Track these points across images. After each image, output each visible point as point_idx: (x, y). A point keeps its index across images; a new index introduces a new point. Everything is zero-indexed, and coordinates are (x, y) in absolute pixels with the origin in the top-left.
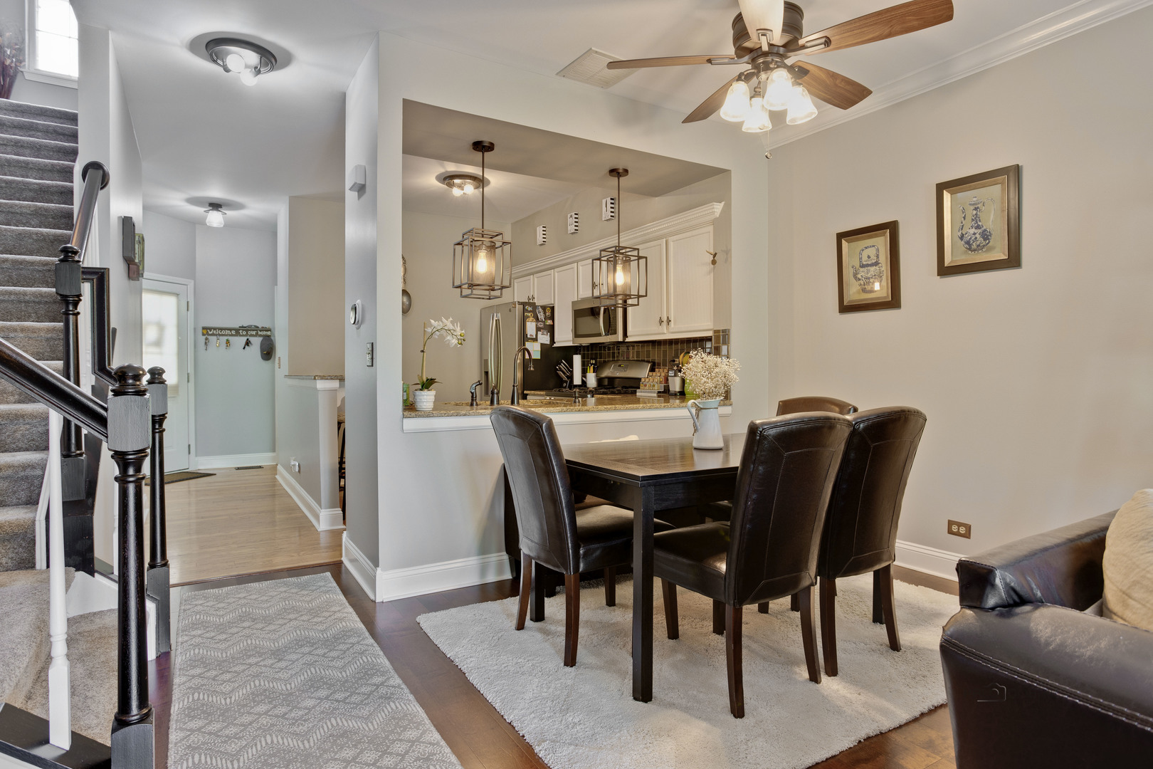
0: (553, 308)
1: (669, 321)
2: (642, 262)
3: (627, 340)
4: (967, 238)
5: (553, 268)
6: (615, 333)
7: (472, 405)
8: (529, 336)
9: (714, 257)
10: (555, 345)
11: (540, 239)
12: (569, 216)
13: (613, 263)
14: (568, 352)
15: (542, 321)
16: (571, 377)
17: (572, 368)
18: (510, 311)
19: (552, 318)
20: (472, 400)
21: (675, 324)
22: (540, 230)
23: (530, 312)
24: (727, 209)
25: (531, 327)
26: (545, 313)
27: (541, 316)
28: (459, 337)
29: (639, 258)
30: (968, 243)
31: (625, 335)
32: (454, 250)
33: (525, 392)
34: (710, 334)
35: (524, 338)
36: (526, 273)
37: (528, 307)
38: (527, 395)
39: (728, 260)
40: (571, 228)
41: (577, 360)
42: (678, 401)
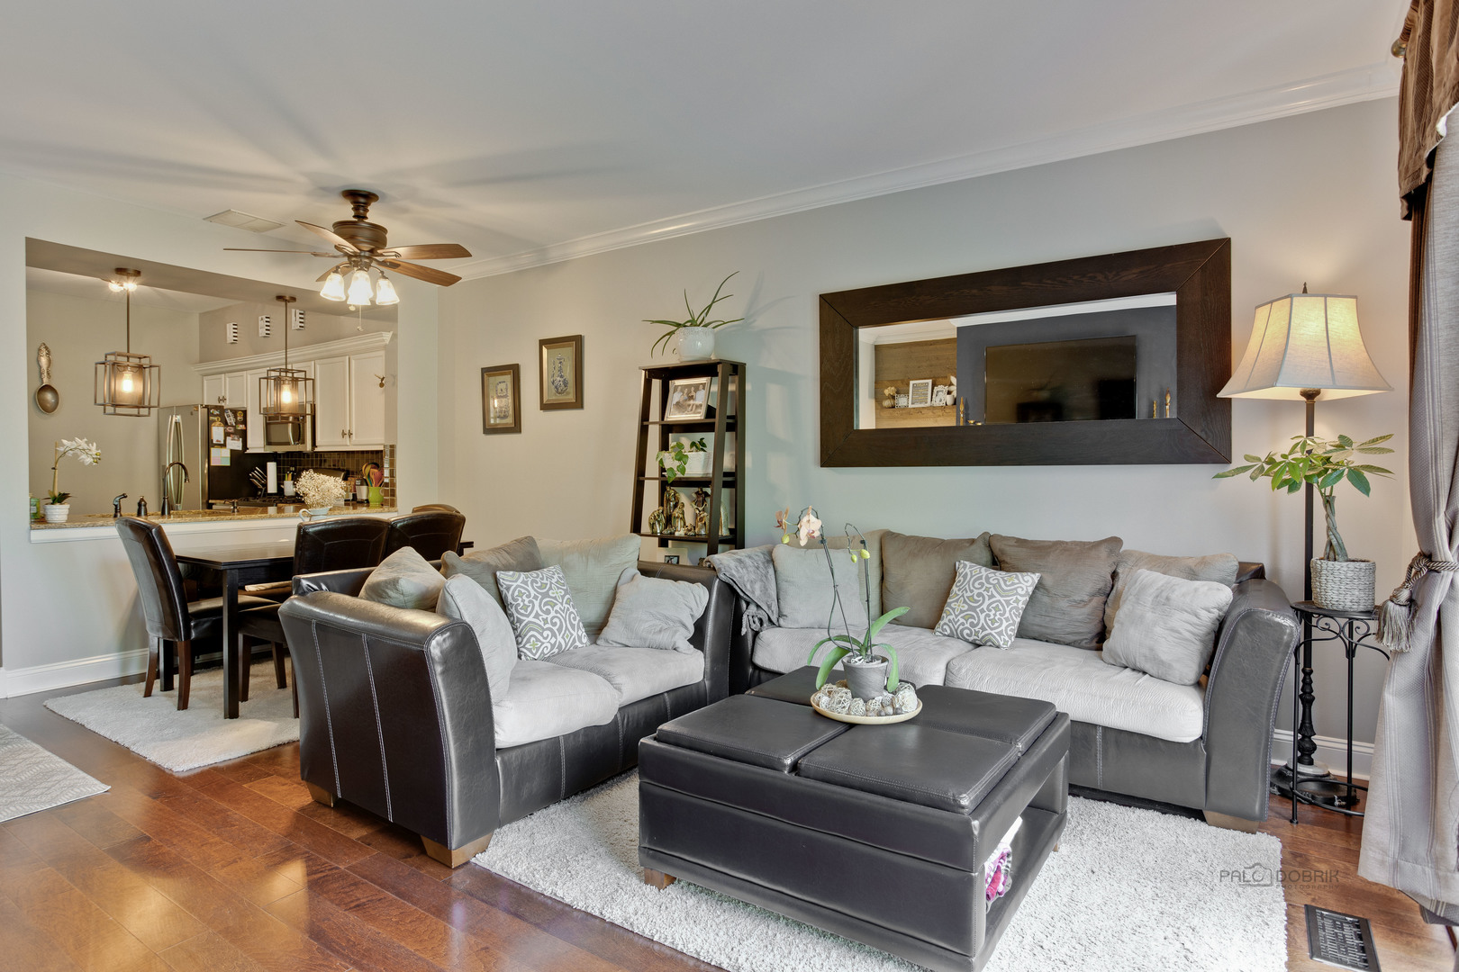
0: (245, 412)
1: (350, 434)
2: (309, 383)
3: (316, 450)
4: (556, 383)
5: (246, 370)
6: (304, 442)
7: (115, 516)
8: (214, 442)
9: (382, 380)
10: (248, 452)
11: (230, 337)
12: (260, 318)
13: (279, 382)
14: (262, 460)
15: (232, 426)
16: (265, 485)
17: (266, 474)
18: (192, 414)
19: (244, 422)
20: (116, 512)
21: (356, 437)
22: (230, 327)
23: (217, 415)
24: (395, 336)
25: (218, 433)
26: (236, 417)
27: (231, 420)
28: (95, 456)
29: (306, 379)
30: (556, 387)
31: (314, 445)
32: (96, 368)
33: (210, 501)
34: (381, 448)
35: (209, 444)
36: (217, 371)
37: (217, 412)
38: (213, 504)
39: (395, 384)
40: (262, 332)
41: (272, 467)
42: (365, 508)
